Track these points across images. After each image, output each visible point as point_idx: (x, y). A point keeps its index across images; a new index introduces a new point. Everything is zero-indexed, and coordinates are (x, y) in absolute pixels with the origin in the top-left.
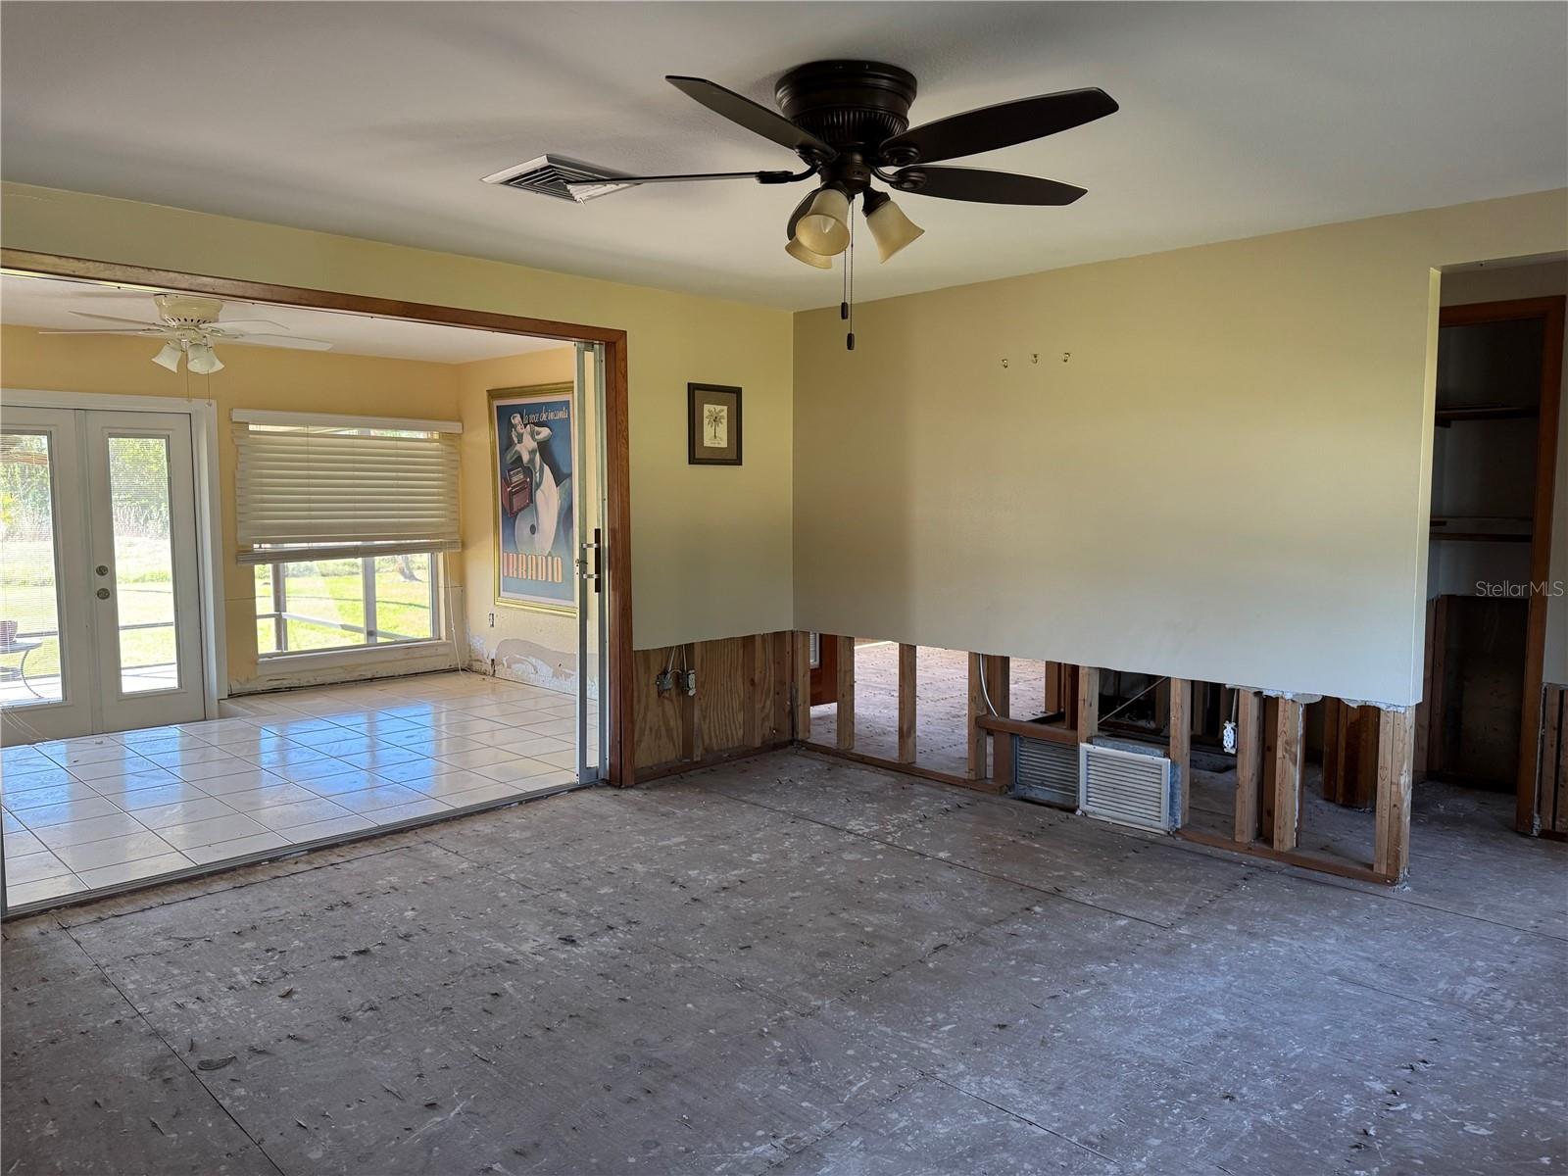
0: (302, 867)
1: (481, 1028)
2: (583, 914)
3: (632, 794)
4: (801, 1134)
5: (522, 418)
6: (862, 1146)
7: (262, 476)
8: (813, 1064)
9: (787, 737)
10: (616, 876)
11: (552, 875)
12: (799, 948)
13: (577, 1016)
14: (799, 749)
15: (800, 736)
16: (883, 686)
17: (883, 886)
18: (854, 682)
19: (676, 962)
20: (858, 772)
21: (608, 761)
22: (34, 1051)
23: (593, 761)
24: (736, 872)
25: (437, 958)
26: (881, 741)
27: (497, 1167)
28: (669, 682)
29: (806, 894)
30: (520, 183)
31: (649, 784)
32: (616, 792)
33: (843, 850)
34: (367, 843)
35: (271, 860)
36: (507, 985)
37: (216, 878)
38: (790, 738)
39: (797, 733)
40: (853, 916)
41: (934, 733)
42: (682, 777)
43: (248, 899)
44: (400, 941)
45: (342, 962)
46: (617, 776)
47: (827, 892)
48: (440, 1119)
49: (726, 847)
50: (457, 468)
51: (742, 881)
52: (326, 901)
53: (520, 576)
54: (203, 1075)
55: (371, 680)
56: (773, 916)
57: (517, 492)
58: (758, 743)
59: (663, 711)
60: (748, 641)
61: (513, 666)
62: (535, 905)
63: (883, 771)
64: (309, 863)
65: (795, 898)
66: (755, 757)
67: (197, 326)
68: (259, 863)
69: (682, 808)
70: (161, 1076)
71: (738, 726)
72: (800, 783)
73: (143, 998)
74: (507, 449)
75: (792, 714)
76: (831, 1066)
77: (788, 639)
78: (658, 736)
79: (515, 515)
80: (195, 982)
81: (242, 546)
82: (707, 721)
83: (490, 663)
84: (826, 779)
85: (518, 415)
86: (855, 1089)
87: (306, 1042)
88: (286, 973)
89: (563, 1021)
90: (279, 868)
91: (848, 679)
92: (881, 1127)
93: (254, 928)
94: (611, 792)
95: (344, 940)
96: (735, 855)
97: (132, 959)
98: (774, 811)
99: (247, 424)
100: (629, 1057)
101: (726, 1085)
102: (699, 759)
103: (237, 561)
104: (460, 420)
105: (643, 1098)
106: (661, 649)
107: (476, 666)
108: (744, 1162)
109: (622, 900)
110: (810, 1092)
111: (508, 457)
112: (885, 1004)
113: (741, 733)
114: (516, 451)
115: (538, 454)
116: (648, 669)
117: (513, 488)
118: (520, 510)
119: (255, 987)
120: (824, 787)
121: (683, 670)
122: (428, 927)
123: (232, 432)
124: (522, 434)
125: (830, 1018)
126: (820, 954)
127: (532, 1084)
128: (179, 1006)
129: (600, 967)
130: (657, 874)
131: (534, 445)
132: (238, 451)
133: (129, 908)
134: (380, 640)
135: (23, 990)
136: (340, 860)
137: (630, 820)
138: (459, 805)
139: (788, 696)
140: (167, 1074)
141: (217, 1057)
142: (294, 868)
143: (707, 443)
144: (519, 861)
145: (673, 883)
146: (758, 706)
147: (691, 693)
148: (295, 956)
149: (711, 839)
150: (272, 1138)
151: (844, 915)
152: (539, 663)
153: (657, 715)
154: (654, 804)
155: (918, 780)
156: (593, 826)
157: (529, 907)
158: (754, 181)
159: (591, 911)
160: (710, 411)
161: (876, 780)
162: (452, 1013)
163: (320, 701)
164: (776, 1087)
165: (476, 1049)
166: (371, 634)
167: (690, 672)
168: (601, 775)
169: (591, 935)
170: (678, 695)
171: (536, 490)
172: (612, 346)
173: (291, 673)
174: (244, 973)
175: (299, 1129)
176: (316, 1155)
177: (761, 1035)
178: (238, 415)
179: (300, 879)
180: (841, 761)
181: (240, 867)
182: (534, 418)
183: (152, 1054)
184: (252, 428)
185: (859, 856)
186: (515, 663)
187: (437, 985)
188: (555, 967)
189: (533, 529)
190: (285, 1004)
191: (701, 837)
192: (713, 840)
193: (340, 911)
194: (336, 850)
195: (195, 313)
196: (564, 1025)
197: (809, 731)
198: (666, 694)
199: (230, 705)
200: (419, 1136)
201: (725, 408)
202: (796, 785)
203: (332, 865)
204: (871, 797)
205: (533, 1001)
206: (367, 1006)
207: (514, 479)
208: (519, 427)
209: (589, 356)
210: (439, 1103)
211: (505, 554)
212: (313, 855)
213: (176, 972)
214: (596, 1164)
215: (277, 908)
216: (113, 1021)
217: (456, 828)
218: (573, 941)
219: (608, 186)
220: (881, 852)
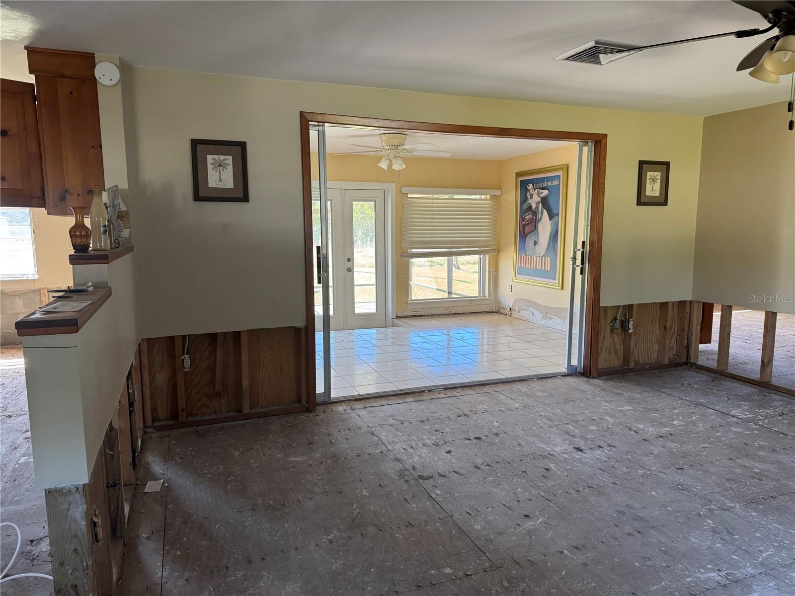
0: (442, 395)
1: (543, 484)
2: (583, 437)
3: (596, 381)
4: (735, 572)
5: (533, 186)
6: (776, 587)
7: (413, 218)
8: (734, 537)
9: (684, 360)
10: (597, 422)
11: (563, 416)
12: (713, 474)
13: (592, 487)
14: (692, 367)
15: (692, 361)
16: (739, 337)
17: (761, 448)
18: (731, 332)
19: (640, 470)
20: (732, 384)
21: (582, 363)
22: (352, 458)
23: (574, 362)
24: (666, 429)
25: (514, 447)
26: (744, 368)
27: (566, 552)
28: (618, 324)
29: (711, 446)
30: (574, 58)
31: (605, 377)
32: (587, 379)
33: (731, 426)
34: (469, 388)
35: (429, 391)
36: (552, 466)
37: (407, 396)
38: (686, 361)
39: (690, 359)
40: (746, 462)
41: (779, 366)
42: (624, 376)
43: (423, 407)
44: (495, 436)
45: (470, 441)
46: (588, 371)
47: (725, 447)
48: (533, 523)
49: (658, 415)
50: (497, 213)
51: (670, 434)
52: (457, 412)
53: (527, 267)
54: (421, 481)
55: (455, 314)
56: (694, 455)
57: (527, 224)
58: (666, 362)
59: (613, 340)
60: (664, 305)
61: (521, 312)
62: (557, 430)
63: (748, 385)
64: (446, 394)
65: (705, 447)
66: (665, 370)
67: (397, 148)
68: (423, 392)
69: (627, 392)
70: (404, 479)
71: (655, 352)
72: (695, 386)
73: (389, 443)
74: (524, 202)
75: (688, 348)
76: (747, 540)
77: (688, 305)
78: (610, 353)
79: (526, 236)
80: (409, 440)
81: (404, 250)
82: (638, 347)
83: (509, 310)
84: (711, 385)
85: (531, 185)
86: (764, 555)
87: (462, 475)
88: (446, 442)
89: (585, 488)
90: (433, 395)
91: (727, 330)
92: (786, 579)
93: (428, 420)
94: (585, 379)
95: (468, 432)
96: (664, 420)
97: (382, 426)
98: (682, 399)
99: (408, 194)
100: (625, 513)
101: (684, 537)
102: (632, 367)
103: (401, 257)
104: (500, 188)
105: (636, 534)
106: (613, 306)
107: (502, 311)
108: (702, 579)
109: (603, 434)
110: (736, 551)
111: (524, 206)
112: (776, 513)
113: (656, 355)
114: (529, 203)
115: (541, 204)
116: (606, 317)
117: (526, 222)
118: (528, 233)
119: (434, 446)
120: (712, 390)
121: (626, 319)
122: (506, 431)
123: (401, 198)
124: (533, 194)
125: (741, 514)
126: (727, 479)
127: (575, 516)
128: (405, 449)
129: (599, 466)
130: (620, 424)
131: (539, 199)
132: (403, 206)
133: (375, 404)
134: (454, 296)
135: (342, 432)
136: (458, 394)
137: (598, 394)
138: (509, 376)
139: (686, 337)
140: (406, 478)
141: (425, 474)
142: (440, 396)
143: (648, 193)
144: (544, 407)
145: (630, 429)
146: (668, 341)
147: (630, 331)
148: (448, 435)
149: (648, 410)
150: (456, 516)
151: (738, 460)
152: (535, 311)
153: (610, 341)
154: (610, 388)
155: (773, 391)
156: (578, 395)
157: (554, 430)
158: (733, 37)
159: (588, 437)
160: (650, 176)
161: (747, 390)
162: (527, 474)
163: (434, 322)
164: (715, 544)
165: (543, 494)
166: (450, 293)
167: (630, 320)
168: (579, 370)
169: (590, 449)
170: (622, 332)
171: (538, 223)
172: (598, 142)
173: (422, 309)
174: (428, 439)
175: (467, 514)
176: (478, 527)
177: (699, 515)
178: (404, 190)
179: (443, 401)
180: (719, 376)
181: (416, 392)
182: (540, 185)
183: (397, 468)
184: (409, 196)
185: (742, 430)
186: (522, 310)
187: (517, 460)
188: (575, 461)
189: (535, 243)
190: (449, 456)
191: (642, 408)
192: (649, 410)
193: (463, 418)
194: (456, 390)
195: (396, 142)
196: (586, 490)
197: (698, 358)
198: (615, 331)
199: (397, 321)
200: (524, 529)
201: (660, 174)
202: (693, 388)
203: (456, 396)
204: (744, 398)
205: (567, 476)
206: (485, 464)
207: (527, 217)
208: (531, 191)
209: (585, 149)
210: (530, 516)
211: (520, 256)
212: (446, 391)
213: (400, 434)
214: (618, 562)
215: (435, 412)
216: (380, 451)
217: (508, 386)
218: (581, 450)
219: (623, 54)
220: (756, 429)
